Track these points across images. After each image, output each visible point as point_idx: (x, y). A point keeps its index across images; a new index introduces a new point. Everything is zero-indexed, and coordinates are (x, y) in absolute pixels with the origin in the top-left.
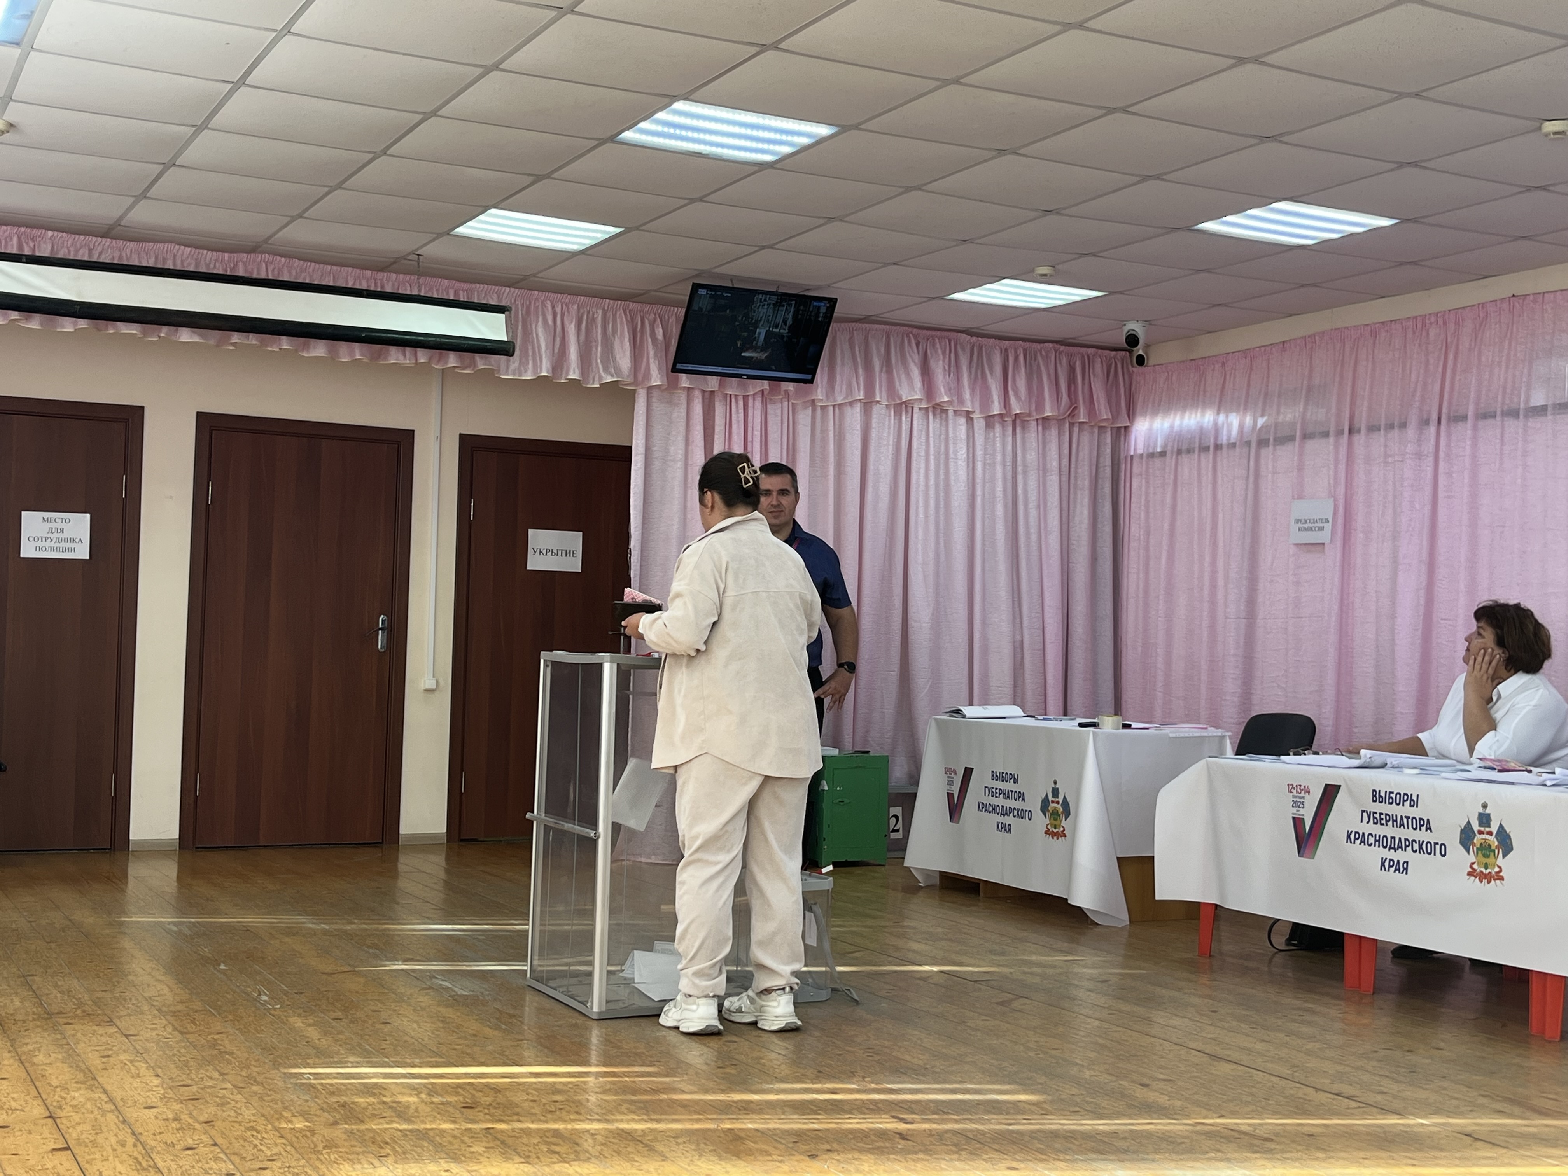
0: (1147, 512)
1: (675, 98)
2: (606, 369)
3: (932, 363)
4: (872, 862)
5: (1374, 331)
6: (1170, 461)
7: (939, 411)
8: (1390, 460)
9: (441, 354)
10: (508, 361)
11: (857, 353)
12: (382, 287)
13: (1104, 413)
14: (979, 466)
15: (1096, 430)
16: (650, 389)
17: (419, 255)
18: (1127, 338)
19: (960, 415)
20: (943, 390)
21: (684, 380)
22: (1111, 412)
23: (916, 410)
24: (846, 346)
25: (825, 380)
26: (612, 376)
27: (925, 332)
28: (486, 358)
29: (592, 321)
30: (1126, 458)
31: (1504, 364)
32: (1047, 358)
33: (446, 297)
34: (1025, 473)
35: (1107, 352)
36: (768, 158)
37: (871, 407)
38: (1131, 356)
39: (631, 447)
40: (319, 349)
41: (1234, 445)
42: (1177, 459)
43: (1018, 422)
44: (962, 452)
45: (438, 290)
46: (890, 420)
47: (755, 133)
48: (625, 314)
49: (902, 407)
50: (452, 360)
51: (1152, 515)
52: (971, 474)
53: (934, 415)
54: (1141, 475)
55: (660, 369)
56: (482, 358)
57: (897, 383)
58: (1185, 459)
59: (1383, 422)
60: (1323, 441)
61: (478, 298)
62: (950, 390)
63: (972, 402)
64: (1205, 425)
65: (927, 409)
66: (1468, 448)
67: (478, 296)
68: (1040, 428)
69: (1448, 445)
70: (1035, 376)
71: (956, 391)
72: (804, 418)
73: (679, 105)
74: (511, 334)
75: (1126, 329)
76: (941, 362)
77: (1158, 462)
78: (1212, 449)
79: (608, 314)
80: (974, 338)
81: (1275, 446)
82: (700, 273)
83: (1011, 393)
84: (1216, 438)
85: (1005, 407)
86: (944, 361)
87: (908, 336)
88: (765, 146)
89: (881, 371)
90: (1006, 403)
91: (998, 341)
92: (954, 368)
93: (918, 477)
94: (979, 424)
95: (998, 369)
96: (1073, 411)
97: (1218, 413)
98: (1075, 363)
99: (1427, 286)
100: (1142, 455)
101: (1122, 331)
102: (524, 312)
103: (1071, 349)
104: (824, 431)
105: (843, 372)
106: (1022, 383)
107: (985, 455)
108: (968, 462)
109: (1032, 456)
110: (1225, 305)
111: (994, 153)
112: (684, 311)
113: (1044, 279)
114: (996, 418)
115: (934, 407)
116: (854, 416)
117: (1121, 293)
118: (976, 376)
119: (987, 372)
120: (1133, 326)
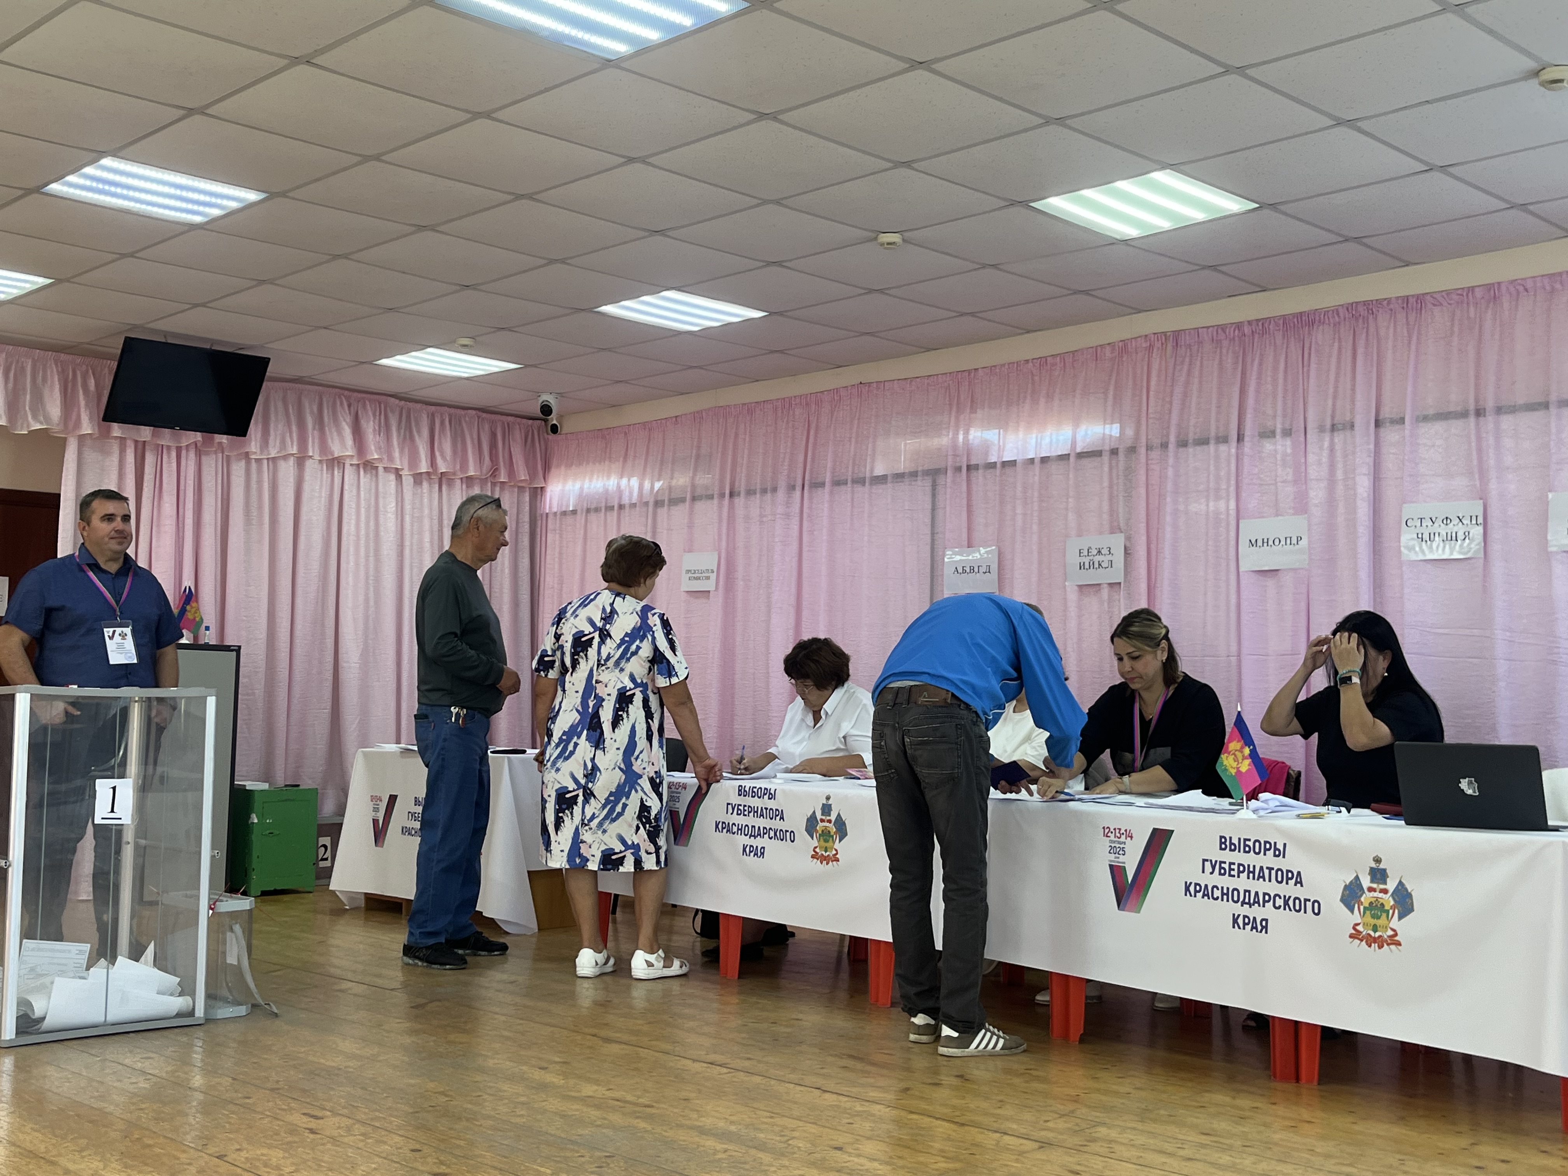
0: (561, 564)
1: (103, 154)
2: (35, 417)
3: (363, 422)
4: (300, 889)
5: (750, 409)
6: (580, 518)
7: (369, 467)
8: (765, 519)
11: (291, 411)
13: (522, 474)
14: (407, 519)
15: (516, 490)
16: (82, 438)
18: (542, 408)
19: (390, 472)
20: (373, 448)
21: (117, 430)
22: (529, 473)
23: (347, 466)
24: (280, 405)
25: (259, 435)
26: (41, 423)
27: (356, 394)
29: (20, 370)
30: (542, 515)
31: (853, 440)
32: (470, 424)
35: (525, 421)
36: (198, 219)
37: (304, 462)
38: (546, 425)
39: (59, 495)
41: (633, 505)
42: (586, 516)
43: (444, 480)
44: (392, 506)
46: (322, 474)
47: (184, 194)
48: (56, 364)
49: (334, 463)
51: (564, 566)
52: (399, 526)
53: (365, 472)
54: (555, 530)
55: (91, 419)
57: (330, 441)
58: (593, 516)
59: (758, 487)
60: (709, 502)
62: (380, 448)
63: (401, 459)
64: (610, 488)
65: (358, 465)
66: (826, 509)
68: (464, 486)
69: (810, 508)
70: (459, 439)
71: (386, 449)
72: (238, 469)
73: (106, 162)
75: (541, 400)
76: (372, 423)
77: (569, 519)
78: (616, 508)
79: (38, 364)
80: (403, 402)
81: (669, 505)
82: (135, 327)
83: (437, 454)
84: (620, 498)
85: (432, 466)
86: (374, 421)
87: (340, 397)
88: (195, 208)
89: (314, 429)
90: (433, 463)
91: (424, 406)
92: (384, 429)
93: (349, 527)
94: (408, 481)
95: (425, 432)
96: (495, 472)
97: (622, 478)
98: (496, 429)
99: (793, 373)
100: (555, 513)
101: (537, 402)
103: (493, 416)
104: (260, 482)
105: (277, 429)
106: (447, 445)
107: (413, 509)
108: (397, 515)
110: (626, 382)
111: (414, 229)
112: (116, 363)
113: (465, 349)
114: (424, 476)
115: (364, 464)
116: (287, 469)
117: (535, 366)
118: (405, 438)
119: (415, 433)
120: (547, 397)
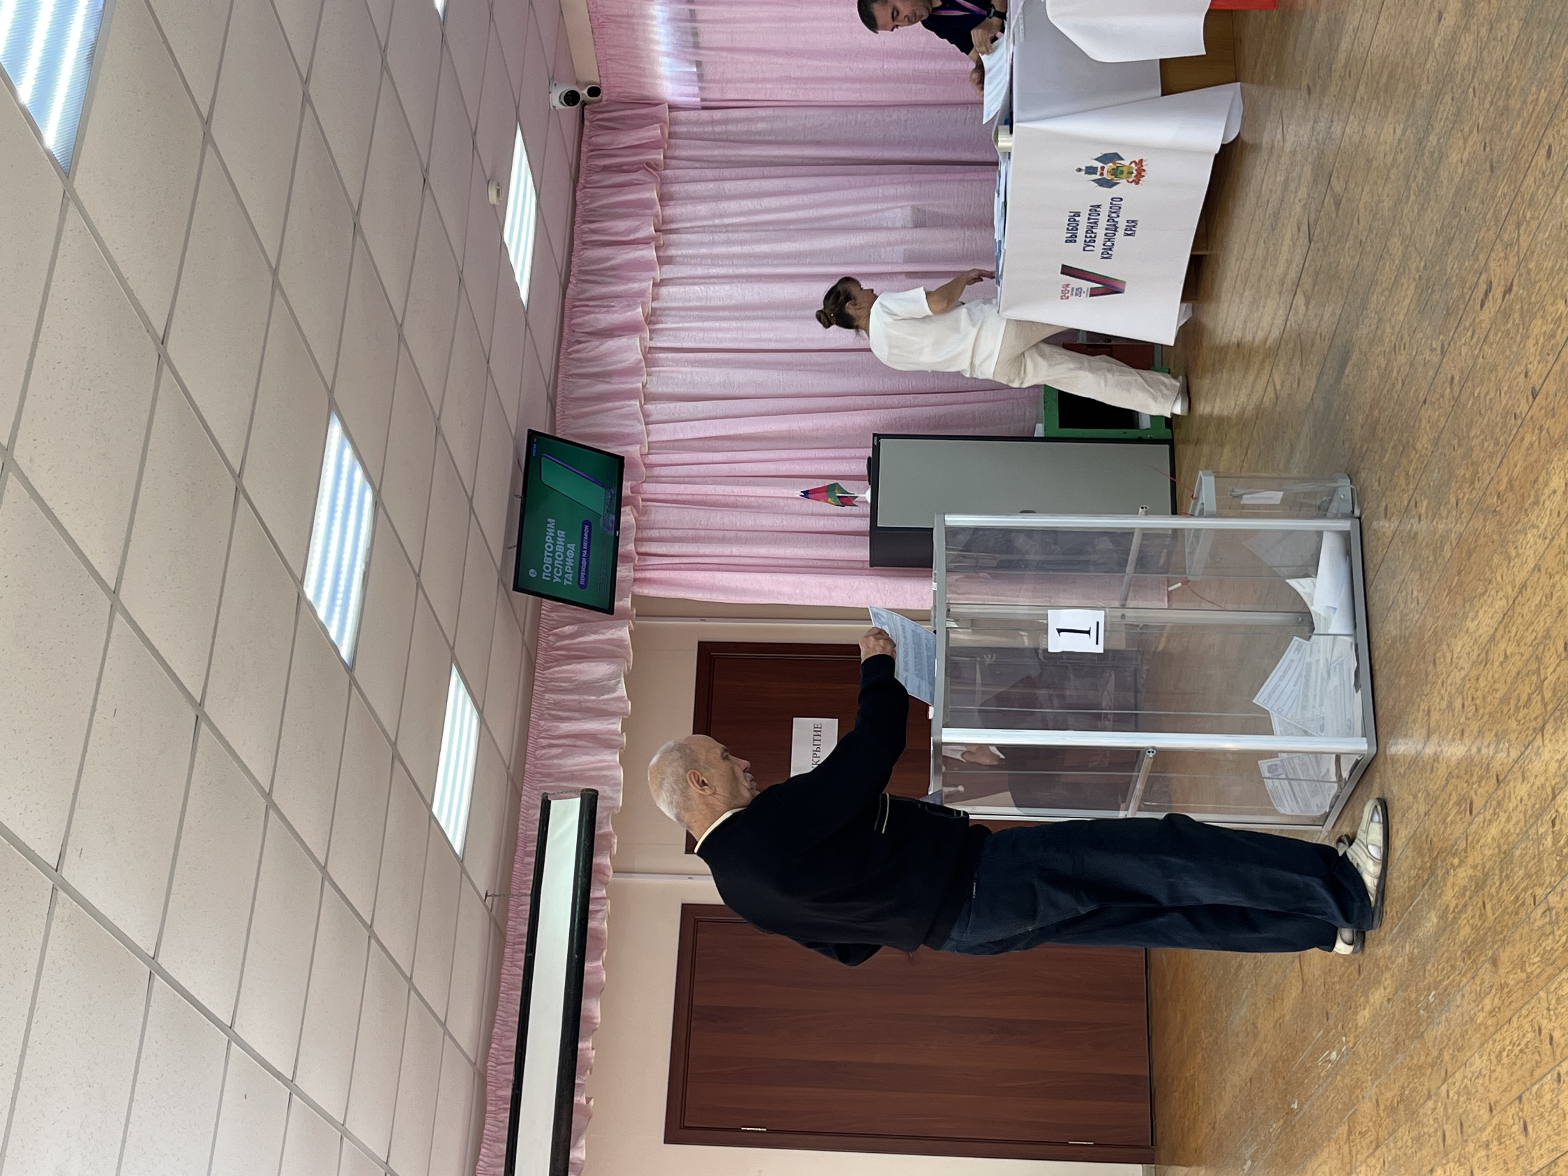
0: (764, 80)
1: (300, 596)
2: (613, 689)
3: (602, 325)
6: (705, 56)
7: (653, 318)
9: (596, 872)
10: (604, 798)
11: (588, 409)
12: (521, 936)
13: (654, 132)
15: (673, 141)
17: (486, 896)
18: (568, 104)
19: (657, 294)
20: (630, 313)
22: (652, 124)
23: (653, 344)
24: (582, 422)
25: (621, 444)
26: (619, 682)
27: (565, 335)
28: (600, 823)
29: (557, 705)
32: (593, 198)
33: (533, 866)
34: (722, 216)
35: (586, 131)
36: (369, 496)
37: (649, 393)
38: (590, 101)
40: (592, 1007)
42: (704, 48)
43: (664, 227)
44: (698, 290)
45: (526, 875)
46: (664, 372)
47: (340, 508)
48: (550, 668)
49: (650, 359)
50: (602, 860)
51: (767, 75)
52: (722, 280)
53: (657, 323)
54: (722, 89)
55: (612, 627)
56: (600, 828)
57: (623, 365)
58: (704, 40)
61: (534, 830)
62: (630, 306)
63: (642, 281)
65: (651, 331)
67: (532, 830)
68: (672, 203)
70: (612, 210)
71: (632, 298)
73: (309, 591)
74: (573, 795)
75: (559, 106)
76: (599, 316)
77: (708, 70)
78: (692, 7)
79: (551, 687)
80: (571, 279)
82: (501, 580)
83: (632, 237)
85: (648, 243)
86: (598, 313)
87: (570, 354)
88: (355, 498)
89: (609, 383)
90: (645, 242)
91: (575, 252)
92: (605, 301)
93: (727, 339)
94: (668, 271)
95: (606, 252)
96: (651, 166)
98: (598, 166)
100: (701, 88)
101: (561, 110)
102: (549, 780)
103: (582, 170)
105: (610, 424)
106: (621, 225)
107: (701, 265)
108: (710, 283)
109: (703, 209)
111: (358, 237)
112: (545, 602)
113: (503, 191)
114: (661, 254)
115: (649, 324)
116: (656, 409)
117: (518, 109)
118: (614, 276)
119: (608, 264)
120: (555, 99)
